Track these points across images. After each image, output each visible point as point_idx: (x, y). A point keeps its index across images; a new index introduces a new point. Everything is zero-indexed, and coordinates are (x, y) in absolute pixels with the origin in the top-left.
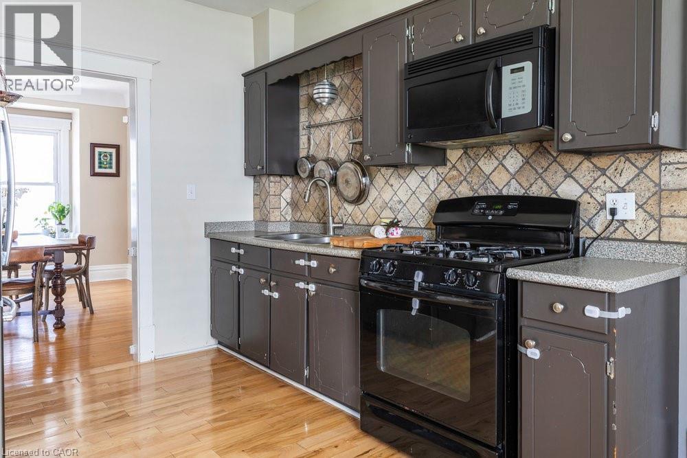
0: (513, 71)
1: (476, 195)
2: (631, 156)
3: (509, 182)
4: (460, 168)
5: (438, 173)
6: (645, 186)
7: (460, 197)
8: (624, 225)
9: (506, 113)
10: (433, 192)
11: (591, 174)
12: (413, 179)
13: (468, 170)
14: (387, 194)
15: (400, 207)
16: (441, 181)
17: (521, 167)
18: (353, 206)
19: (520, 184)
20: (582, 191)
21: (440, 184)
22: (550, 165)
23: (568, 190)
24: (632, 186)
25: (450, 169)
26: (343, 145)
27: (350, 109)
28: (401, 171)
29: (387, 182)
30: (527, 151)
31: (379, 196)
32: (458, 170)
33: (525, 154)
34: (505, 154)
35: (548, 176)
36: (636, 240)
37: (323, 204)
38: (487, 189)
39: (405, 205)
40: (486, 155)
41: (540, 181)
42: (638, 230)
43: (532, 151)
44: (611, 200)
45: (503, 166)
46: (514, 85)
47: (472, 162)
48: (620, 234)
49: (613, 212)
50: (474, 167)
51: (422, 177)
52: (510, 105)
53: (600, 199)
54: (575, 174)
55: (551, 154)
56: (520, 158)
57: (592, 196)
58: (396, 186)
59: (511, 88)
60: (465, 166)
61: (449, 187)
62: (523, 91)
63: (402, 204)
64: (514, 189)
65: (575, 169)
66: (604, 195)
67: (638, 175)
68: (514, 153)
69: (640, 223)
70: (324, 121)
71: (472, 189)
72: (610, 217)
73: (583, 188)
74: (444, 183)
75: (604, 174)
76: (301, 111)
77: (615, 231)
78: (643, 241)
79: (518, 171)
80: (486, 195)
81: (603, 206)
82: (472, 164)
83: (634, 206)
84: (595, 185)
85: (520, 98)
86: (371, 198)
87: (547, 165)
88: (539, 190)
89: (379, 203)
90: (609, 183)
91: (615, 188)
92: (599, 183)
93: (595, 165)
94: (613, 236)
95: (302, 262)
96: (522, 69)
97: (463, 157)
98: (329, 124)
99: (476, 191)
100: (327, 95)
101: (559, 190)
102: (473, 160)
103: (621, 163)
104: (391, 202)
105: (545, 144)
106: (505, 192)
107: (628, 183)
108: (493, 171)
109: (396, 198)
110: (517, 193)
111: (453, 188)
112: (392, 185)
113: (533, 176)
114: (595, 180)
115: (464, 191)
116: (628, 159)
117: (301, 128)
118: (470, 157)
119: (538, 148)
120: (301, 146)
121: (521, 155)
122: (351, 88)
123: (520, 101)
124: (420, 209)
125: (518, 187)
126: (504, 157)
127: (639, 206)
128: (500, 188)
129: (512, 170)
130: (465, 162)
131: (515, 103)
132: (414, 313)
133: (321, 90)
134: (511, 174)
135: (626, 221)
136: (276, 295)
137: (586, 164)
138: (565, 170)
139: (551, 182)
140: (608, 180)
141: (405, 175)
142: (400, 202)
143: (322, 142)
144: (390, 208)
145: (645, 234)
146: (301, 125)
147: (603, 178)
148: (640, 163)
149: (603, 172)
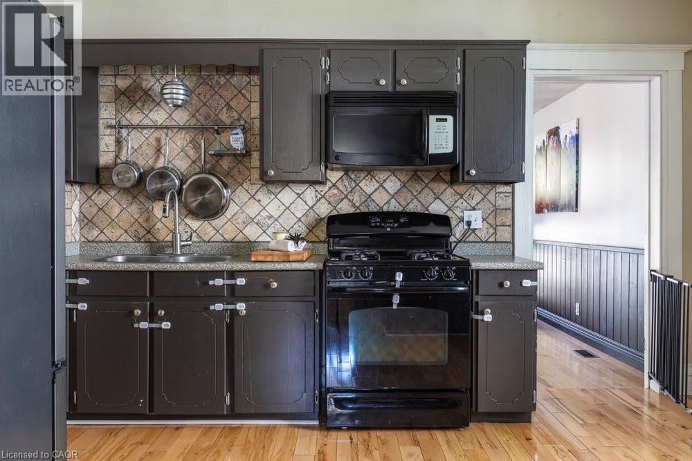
0: (438, 120)
1: (358, 211)
2: (479, 186)
3: (390, 200)
4: (341, 188)
5: (316, 191)
6: (487, 206)
7: (342, 213)
8: (474, 232)
9: (432, 150)
10: (311, 208)
11: (453, 197)
12: (287, 195)
13: (350, 190)
14: (253, 210)
15: (270, 222)
16: (320, 199)
17: (399, 190)
18: (200, 222)
19: (399, 203)
20: (447, 209)
21: (319, 200)
22: (423, 189)
23: (437, 208)
24: (479, 206)
25: (330, 188)
26: (182, 154)
27: (194, 116)
28: (272, 188)
29: (253, 197)
30: (404, 178)
31: (241, 211)
32: (338, 189)
33: (402, 180)
34: (385, 178)
35: (422, 197)
36: (482, 242)
37: (147, 220)
38: (368, 206)
39: (276, 220)
40: (367, 178)
41: (415, 200)
42: (483, 235)
43: (408, 178)
44: (467, 215)
45: (384, 188)
46: (438, 131)
47: (353, 182)
48: (472, 238)
49: (469, 223)
50: (355, 187)
51: (297, 194)
52: (436, 145)
53: (459, 215)
54: (442, 197)
55: (423, 181)
56: (399, 183)
57: (454, 213)
58: (264, 202)
59: (436, 132)
60: (346, 185)
61: (330, 203)
62: (447, 136)
63: (272, 219)
64: (394, 206)
65: (442, 193)
66: (463, 212)
67: (483, 199)
68: (393, 178)
69: (485, 230)
70: (146, 122)
71: (354, 205)
72: (466, 227)
73: (448, 207)
74: (323, 200)
75: (462, 198)
76: (101, 105)
77: (468, 236)
78: (486, 242)
79: (397, 193)
80: (367, 211)
81: (462, 219)
82: (353, 184)
83: (481, 220)
84: (456, 205)
85: (444, 141)
86: (229, 214)
87: (420, 189)
88: (414, 207)
89: (241, 218)
90: (465, 204)
91: (469, 208)
92: (458, 203)
93: (455, 191)
94: (467, 240)
95: (219, 282)
96: (445, 120)
97: (344, 178)
98: (157, 128)
99: (358, 208)
100: (182, 97)
101: (429, 208)
102: (354, 181)
103: (473, 191)
104: (259, 217)
105: (418, 173)
106: (385, 209)
107: (477, 205)
108: (374, 192)
109: (264, 214)
110: (396, 210)
111: (333, 204)
112: (259, 201)
113: (409, 197)
114: (456, 202)
115: (345, 208)
116: (476, 188)
117: (101, 126)
118: (351, 178)
119: (414, 175)
120: (102, 147)
121: (399, 180)
122: (197, 93)
123: (444, 144)
124: (295, 224)
125: (397, 205)
126: (385, 181)
127: (484, 220)
128: (381, 205)
129: (392, 192)
130: (346, 182)
131: (440, 143)
132: (395, 307)
133: (174, 91)
134: (391, 195)
135: (476, 229)
136: (166, 325)
137: (449, 191)
138: (435, 194)
139: (424, 202)
140: (464, 202)
141: (277, 191)
142: (271, 217)
143: (144, 147)
144: (257, 224)
145: (487, 238)
146: (101, 122)
147: (461, 200)
148: (484, 192)
149: (462, 196)
